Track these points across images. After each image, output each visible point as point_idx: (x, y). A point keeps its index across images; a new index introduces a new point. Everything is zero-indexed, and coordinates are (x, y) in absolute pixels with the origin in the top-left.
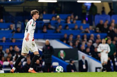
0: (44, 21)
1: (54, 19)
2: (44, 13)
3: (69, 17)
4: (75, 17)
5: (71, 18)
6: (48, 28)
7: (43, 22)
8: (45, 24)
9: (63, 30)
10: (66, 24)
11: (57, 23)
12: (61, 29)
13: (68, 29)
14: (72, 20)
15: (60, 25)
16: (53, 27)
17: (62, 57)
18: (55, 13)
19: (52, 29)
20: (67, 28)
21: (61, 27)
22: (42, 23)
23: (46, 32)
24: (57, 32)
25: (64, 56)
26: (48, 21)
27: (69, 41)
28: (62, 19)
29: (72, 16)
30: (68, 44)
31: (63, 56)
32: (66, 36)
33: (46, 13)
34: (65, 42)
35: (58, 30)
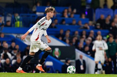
0: (38, 14)
2: (38, 5)
3: (66, 11)
4: (73, 10)
5: (68, 12)
7: (37, 15)
9: (59, 25)
10: (62, 18)
12: (57, 24)
13: (65, 24)
14: (69, 14)
15: (55, 19)
17: (57, 56)
20: (64, 22)
22: (35, 16)
26: (42, 14)
27: (65, 38)
28: (58, 12)
29: (70, 10)
30: (64, 41)
32: (62, 32)
33: (40, 5)
34: (61, 38)
35: (54, 25)
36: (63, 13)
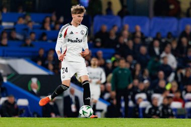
0: (4, 24)
1: (22, 21)
2: (5, 11)
3: (48, 19)
4: (58, 18)
5: (51, 21)
6: (10, 38)
7: (3, 27)
8: (6, 30)
9: (37, 41)
10: (42, 31)
11: (27, 29)
12: (34, 40)
13: (46, 40)
14: (53, 24)
15: (31, 33)
16: (19, 36)
17: (35, 91)
18: (23, 11)
19: (17, 39)
20: (45, 38)
21: (33, 36)
23: (7, 45)
24: (26, 45)
25: (38, 88)
26: (11, 25)
27: (46, 62)
28: (36, 22)
29: (54, 18)
31: (36, 88)
32: (42, 52)
33: (7, 11)
34: (40, 63)
35: (29, 42)
36: (44, 22)
